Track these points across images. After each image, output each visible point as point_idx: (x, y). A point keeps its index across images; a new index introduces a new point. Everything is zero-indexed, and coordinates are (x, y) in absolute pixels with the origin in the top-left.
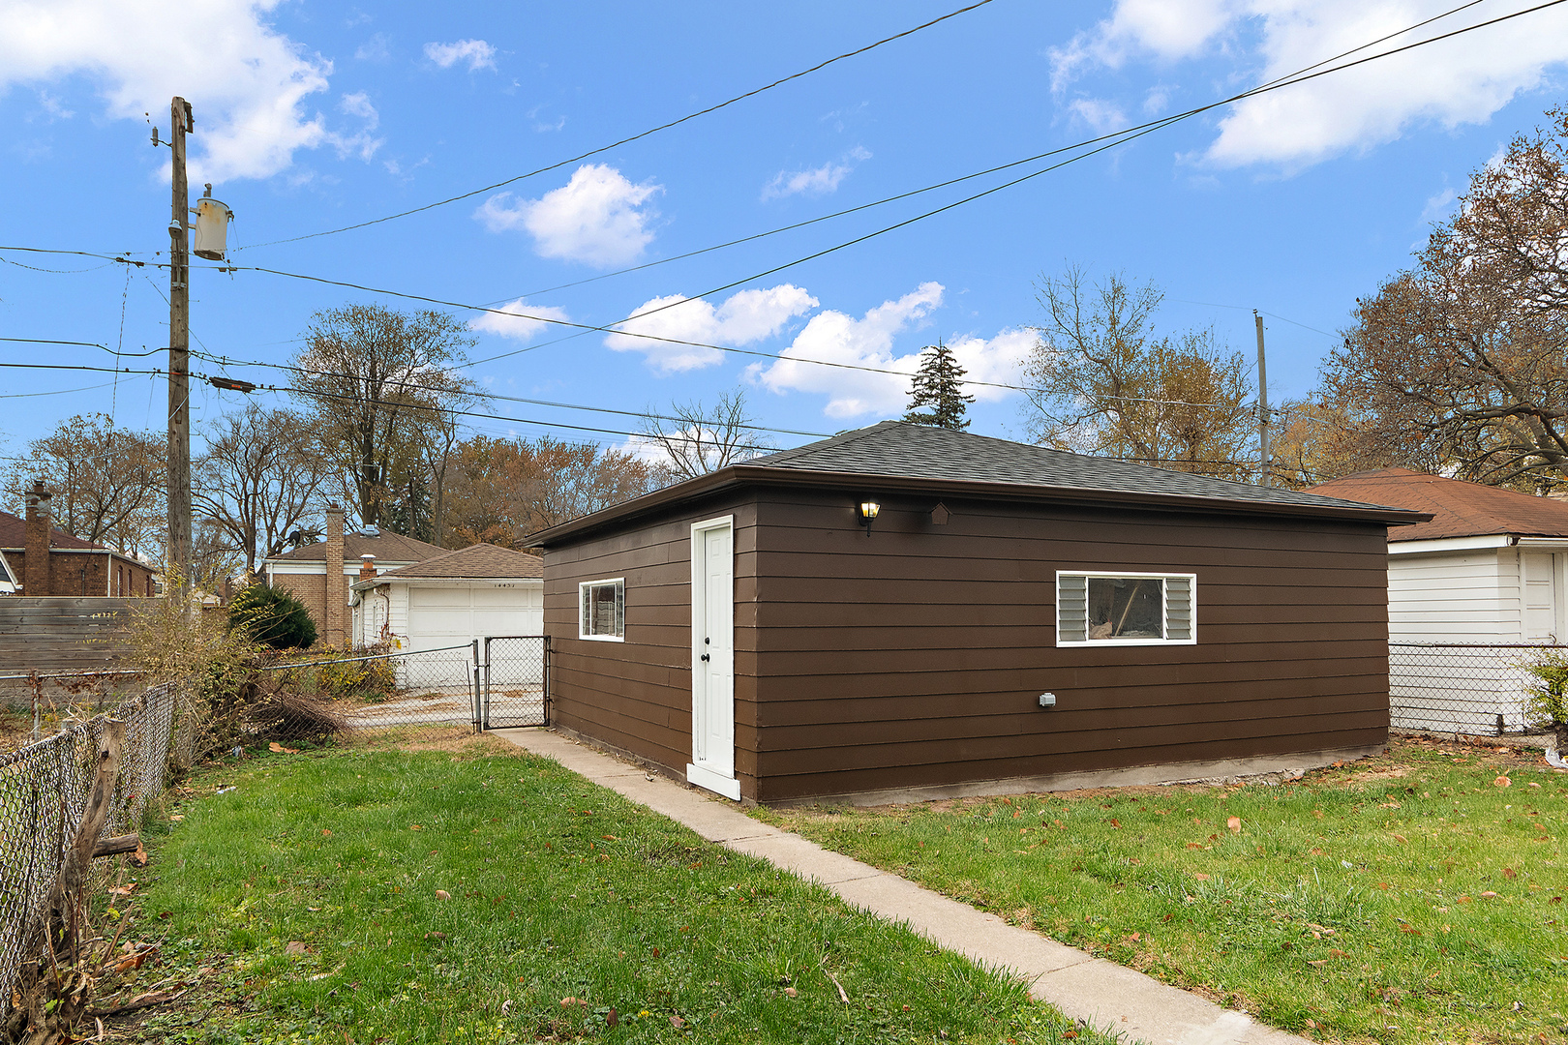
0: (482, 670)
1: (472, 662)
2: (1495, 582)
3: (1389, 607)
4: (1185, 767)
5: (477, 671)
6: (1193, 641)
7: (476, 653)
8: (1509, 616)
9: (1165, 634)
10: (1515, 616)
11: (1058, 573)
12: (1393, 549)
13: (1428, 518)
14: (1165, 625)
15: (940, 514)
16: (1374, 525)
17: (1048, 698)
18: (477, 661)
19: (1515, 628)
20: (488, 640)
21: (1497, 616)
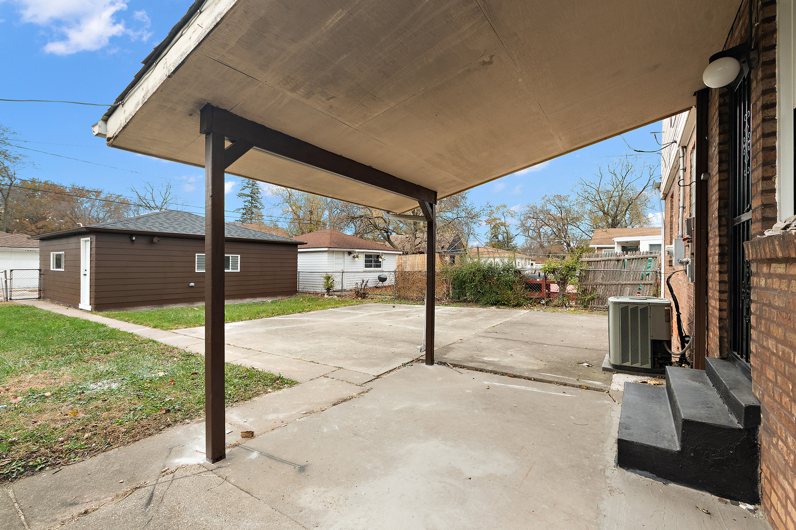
0: (8, 281)
1: (4, 277)
2: (327, 261)
3: (298, 263)
4: (236, 300)
5: (6, 281)
6: (239, 271)
7: (6, 275)
8: (330, 266)
9: (230, 269)
10: (332, 266)
11: (196, 254)
12: (299, 250)
13: (306, 243)
14: (230, 267)
15: (155, 240)
16: (295, 245)
17: (192, 284)
18: (6, 277)
19: (332, 268)
20: (11, 271)
21: (327, 266)
